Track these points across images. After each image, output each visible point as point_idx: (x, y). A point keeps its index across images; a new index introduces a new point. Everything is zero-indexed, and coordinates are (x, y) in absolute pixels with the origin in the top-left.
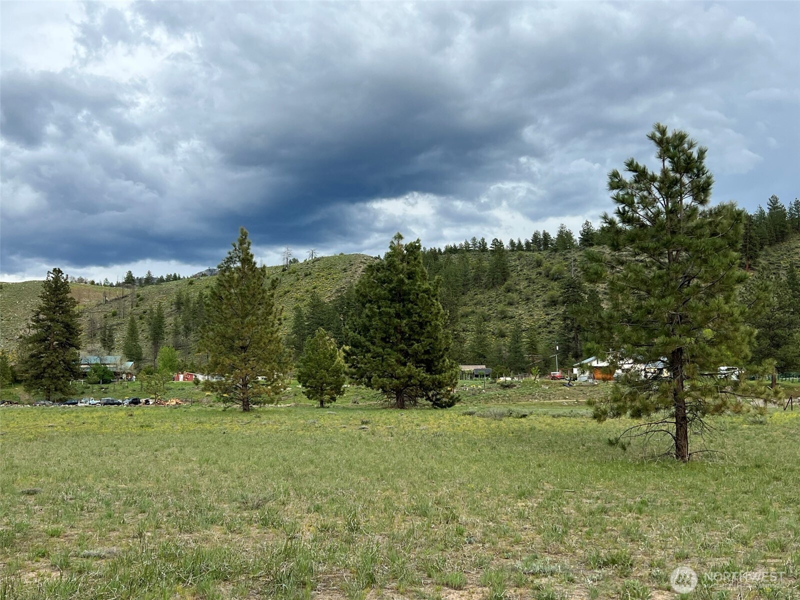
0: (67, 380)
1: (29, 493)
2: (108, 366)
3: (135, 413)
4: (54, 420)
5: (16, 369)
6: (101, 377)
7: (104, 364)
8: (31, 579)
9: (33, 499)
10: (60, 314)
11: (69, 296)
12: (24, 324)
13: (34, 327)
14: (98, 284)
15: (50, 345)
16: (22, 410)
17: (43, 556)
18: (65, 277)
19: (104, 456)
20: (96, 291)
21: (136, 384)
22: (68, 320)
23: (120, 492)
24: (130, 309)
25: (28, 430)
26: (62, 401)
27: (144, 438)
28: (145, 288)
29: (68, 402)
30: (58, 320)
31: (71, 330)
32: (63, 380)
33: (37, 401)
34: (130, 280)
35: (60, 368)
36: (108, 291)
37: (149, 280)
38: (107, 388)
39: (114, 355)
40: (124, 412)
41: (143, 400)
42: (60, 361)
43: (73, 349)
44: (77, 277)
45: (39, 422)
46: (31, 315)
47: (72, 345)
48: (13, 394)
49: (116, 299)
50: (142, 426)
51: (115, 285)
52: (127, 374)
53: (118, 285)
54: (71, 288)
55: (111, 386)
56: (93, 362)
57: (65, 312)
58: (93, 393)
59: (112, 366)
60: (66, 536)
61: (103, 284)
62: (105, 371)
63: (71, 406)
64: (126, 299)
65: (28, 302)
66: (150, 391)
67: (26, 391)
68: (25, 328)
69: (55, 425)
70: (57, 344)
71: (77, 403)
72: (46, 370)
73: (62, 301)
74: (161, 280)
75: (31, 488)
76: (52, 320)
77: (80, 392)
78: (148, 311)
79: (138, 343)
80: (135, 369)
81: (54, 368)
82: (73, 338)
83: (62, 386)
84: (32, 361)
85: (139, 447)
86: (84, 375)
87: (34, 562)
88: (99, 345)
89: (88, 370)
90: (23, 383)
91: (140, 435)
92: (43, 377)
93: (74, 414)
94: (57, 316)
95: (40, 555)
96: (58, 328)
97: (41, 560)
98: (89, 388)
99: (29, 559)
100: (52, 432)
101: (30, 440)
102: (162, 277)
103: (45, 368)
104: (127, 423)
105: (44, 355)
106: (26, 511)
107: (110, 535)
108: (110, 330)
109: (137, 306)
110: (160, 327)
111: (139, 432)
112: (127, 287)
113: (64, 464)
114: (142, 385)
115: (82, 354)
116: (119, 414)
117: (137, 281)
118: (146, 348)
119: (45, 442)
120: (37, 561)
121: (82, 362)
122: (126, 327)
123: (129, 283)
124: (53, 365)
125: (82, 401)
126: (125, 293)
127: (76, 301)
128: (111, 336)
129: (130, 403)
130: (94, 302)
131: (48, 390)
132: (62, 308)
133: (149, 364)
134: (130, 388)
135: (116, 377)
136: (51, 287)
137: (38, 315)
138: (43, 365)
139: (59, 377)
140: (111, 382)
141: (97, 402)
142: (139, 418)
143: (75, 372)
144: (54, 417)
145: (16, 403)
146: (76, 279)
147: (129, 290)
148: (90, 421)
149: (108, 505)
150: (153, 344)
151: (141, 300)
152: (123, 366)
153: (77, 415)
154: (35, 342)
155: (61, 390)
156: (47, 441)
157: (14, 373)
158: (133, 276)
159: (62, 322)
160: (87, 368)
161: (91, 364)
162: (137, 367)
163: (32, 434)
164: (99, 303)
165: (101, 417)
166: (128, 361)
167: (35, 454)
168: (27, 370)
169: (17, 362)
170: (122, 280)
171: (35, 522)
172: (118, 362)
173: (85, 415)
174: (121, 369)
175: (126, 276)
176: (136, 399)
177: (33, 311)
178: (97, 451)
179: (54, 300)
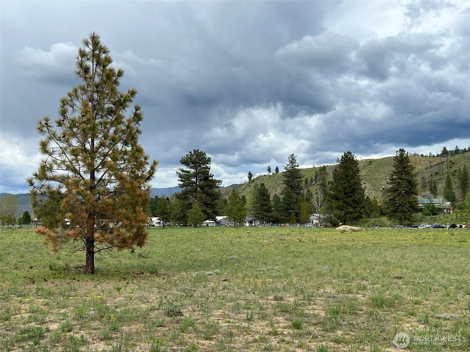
0: (411, 213)
1: (398, 278)
2: (435, 205)
3: (454, 233)
4: (407, 236)
5: (382, 207)
6: (431, 211)
7: (432, 204)
8: (408, 328)
9: (401, 281)
10: (405, 175)
11: (409, 164)
12: (385, 182)
13: (390, 183)
14: (425, 156)
15: (400, 193)
16: (388, 230)
17: (412, 315)
18: (406, 153)
19: (439, 259)
20: (424, 161)
21: (453, 215)
22: (409, 178)
23: (452, 281)
24: (446, 170)
25: (393, 242)
26: (409, 225)
27: (462, 249)
28: (455, 156)
29: (413, 226)
30: (404, 178)
31: (411, 184)
32: (409, 213)
33: (395, 225)
34: (445, 152)
35: (407, 206)
36: (432, 160)
37: (457, 151)
38: (435, 218)
39: (438, 198)
40: (448, 232)
41: (458, 225)
42: (406, 202)
43: (413, 195)
44: (413, 153)
45: (398, 237)
46: (389, 177)
47: (412, 193)
48: (381, 221)
49: (437, 164)
50: (460, 242)
51: (435, 156)
52: (447, 209)
53: (438, 156)
54: (410, 159)
55: (437, 217)
56: (426, 202)
57: (407, 174)
58: (427, 220)
59: (437, 205)
60: (424, 305)
61: (428, 156)
62: (433, 207)
63: (415, 228)
64: (443, 164)
65: (386, 169)
66: (462, 220)
67: (389, 220)
68: (385, 184)
69: (408, 239)
70: (404, 193)
71: (418, 227)
72: (399, 208)
73: (405, 167)
74: (465, 151)
75: (399, 275)
76: (400, 179)
77: (419, 220)
78: (458, 171)
79: (453, 190)
80: (452, 206)
81: (403, 206)
82: (413, 189)
83: (409, 217)
84: (391, 203)
85: (460, 254)
86: (421, 210)
87: (408, 317)
88: (429, 192)
89: (423, 207)
90: (387, 215)
91: (459, 247)
92: (397, 211)
93: (418, 233)
94: (403, 176)
95: (411, 314)
96: (404, 183)
97: (412, 317)
98: (424, 218)
99: (405, 316)
100: (406, 243)
101: (395, 248)
102: (465, 149)
103: (398, 206)
104: (450, 239)
105: (397, 199)
106: (398, 288)
107: (450, 306)
108: (434, 183)
109: (450, 168)
110: (466, 180)
111: (459, 245)
112: (444, 157)
113: (415, 262)
114: (457, 216)
115: (419, 197)
116: (445, 234)
117: (449, 153)
118: (457, 193)
119: (403, 249)
120: (409, 317)
121: (420, 202)
122: (444, 181)
123: (445, 154)
124: (403, 204)
125: (421, 225)
126: (443, 161)
127: (414, 167)
128: (435, 187)
129: (450, 227)
130: (424, 167)
131: (401, 219)
132: (406, 171)
133: (460, 203)
134: (450, 218)
135: (440, 211)
136: (398, 160)
137: (392, 176)
138: (397, 205)
139: (406, 211)
140: (437, 214)
141: (430, 226)
142: (458, 237)
143: (416, 209)
144: (406, 234)
145: (383, 226)
146: (413, 154)
147: (445, 158)
148: (427, 238)
149: (446, 288)
150: (462, 191)
151: (453, 164)
152: (444, 205)
153: (420, 233)
154: (392, 191)
155: (408, 219)
156: (404, 248)
157: (381, 210)
158: (447, 149)
159: (406, 180)
160: (423, 206)
161: (425, 204)
162: (452, 205)
163: (395, 244)
164: (427, 167)
165: (434, 235)
166: (447, 201)
167: (398, 256)
168: (388, 208)
169: (383, 204)
170: (440, 153)
171: (404, 295)
172: (441, 202)
173: (424, 234)
174: (443, 206)
175: (442, 150)
176: (454, 225)
177: (389, 174)
178: (434, 255)
179: (401, 167)
